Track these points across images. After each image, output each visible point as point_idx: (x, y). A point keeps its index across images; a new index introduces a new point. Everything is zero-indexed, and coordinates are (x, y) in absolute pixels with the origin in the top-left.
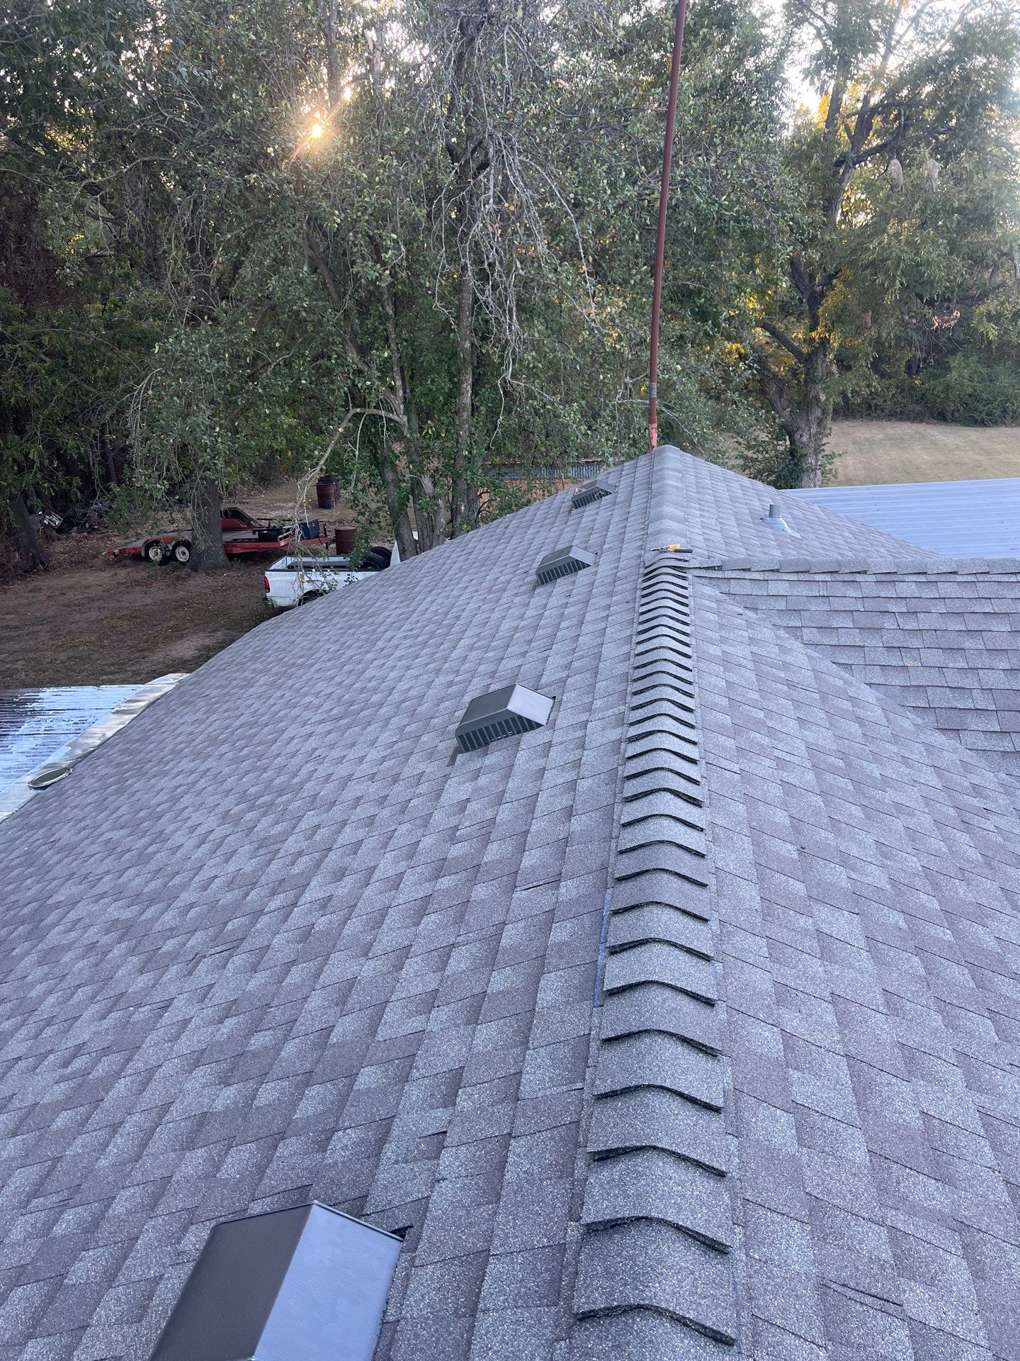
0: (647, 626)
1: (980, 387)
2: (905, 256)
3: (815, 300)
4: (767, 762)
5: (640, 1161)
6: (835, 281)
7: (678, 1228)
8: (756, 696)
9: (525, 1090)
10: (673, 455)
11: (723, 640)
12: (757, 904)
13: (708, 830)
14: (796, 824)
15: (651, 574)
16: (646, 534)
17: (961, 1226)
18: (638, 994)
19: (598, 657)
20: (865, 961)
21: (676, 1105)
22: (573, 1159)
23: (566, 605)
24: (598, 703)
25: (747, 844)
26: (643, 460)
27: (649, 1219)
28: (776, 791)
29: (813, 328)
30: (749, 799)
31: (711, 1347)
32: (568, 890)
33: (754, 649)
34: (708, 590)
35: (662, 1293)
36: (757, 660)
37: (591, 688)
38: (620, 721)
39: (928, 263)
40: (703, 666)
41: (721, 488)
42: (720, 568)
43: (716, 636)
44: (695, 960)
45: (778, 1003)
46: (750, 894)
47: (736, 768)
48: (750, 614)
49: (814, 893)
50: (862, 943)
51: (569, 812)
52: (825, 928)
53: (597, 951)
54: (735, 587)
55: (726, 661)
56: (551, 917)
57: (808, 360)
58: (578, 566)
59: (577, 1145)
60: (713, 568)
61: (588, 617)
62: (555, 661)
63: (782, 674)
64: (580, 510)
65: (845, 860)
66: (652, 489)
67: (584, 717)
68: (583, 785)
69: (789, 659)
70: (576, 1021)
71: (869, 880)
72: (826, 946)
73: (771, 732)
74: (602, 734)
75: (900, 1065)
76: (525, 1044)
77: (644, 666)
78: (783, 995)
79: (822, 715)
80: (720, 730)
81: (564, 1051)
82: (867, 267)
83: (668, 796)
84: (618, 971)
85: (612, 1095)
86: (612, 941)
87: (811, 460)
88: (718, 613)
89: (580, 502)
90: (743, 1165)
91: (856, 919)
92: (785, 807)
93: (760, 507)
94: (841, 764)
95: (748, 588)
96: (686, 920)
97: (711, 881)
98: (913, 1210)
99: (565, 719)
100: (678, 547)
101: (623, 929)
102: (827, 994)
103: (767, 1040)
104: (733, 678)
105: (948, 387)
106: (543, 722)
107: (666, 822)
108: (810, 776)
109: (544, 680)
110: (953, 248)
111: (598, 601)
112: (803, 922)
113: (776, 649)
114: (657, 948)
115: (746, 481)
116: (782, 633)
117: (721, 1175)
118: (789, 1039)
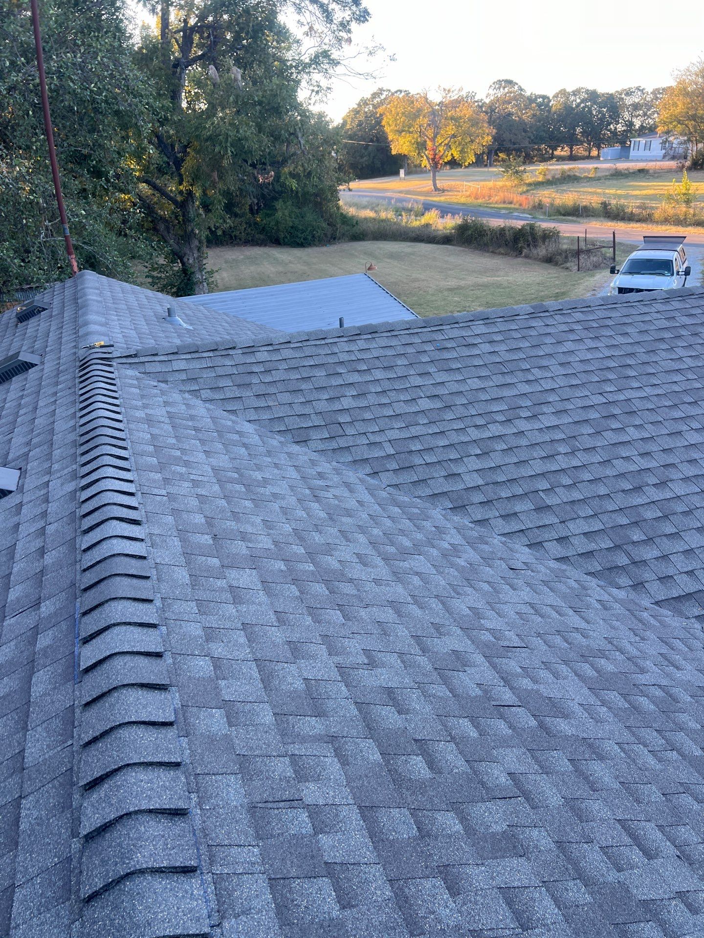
0: (86, 403)
1: (297, 222)
2: (230, 133)
3: (178, 163)
4: (186, 484)
5: (118, 779)
6: (188, 150)
7: (150, 811)
8: (174, 441)
9: (29, 761)
10: (90, 276)
11: (145, 406)
12: (187, 580)
13: (148, 540)
14: (210, 521)
15: (84, 365)
16: (77, 337)
17: (332, 739)
18: (106, 666)
19: (52, 432)
20: (262, 597)
21: (140, 731)
22: (70, 796)
23: (22, 397)
24: (56, 467)
25: (177, 542)
26: (69, 283)
27: (129, 814)
28: (194, 502)
29: (181, 184)
30: (175, 512)
31: (182, 878)
32: (47, 608)
33: (169, 409)
34: (130, 372)
35: (141, 860)
36: (171, 416)
37: (49, 456)
38: (74, 476)
39: (246, 139)
40: (132, 426)
41: (131, 298)
42: (136, 356)
43: (140, 403)
44: (145, 630)
45: (207, 641)
46: (182, 575)
47: (164, 492)
48: (163, 385)
49: (226, 562)
50: (260, 586)
51: (42, 552)
52: (235, 583)
53: (73, 645)
54: (149, 368)
55: (149, 421)
56: (36, 631)
57: (182, 205)
58: (28, 366)
59: (73, 784)
60: (130, 356)
61: (41, 404)
62: (18, 440)
63: (190, 423)
64: (24, 323)
65: (244, 537)
66: (78, 303)
67: (46, 479)
68: (50, 529)
69: (192, 412)
70: (62, 699)
71: (260, 545)
72: (236, 595)
73: (187, 464)
74: (61, 488)
75: (289, 655)
76: (25, 729)
77: (87, 433)
78: (210, 634)
79: (221, 446)
80: (151, 469)
81: (56, 723)
82: (207, 140)
83: (115, 522)
84: (89, 655)
85: (95, 740)
86: (83, 634)
87: (198, 276)
88: (139, 387)
89: (23, 317)
90: (193, 753)
91: (254, 572)
92: (201, 511)
93: (162, 311)
94: (236, 475)
95: (158, 368)
96: (136, 604)
97: (153, 573)
98: (303, 740)
99: (30, 483)
100: (102, 343)
101: (90, 625)
102: (239, 626)
103: (202, 667)
104: (155, 431)
105: (277, 223)
106: (13, 488)
107: (115, 541)
108: (216, 488)
109: (11, 457)
110: (260, 129)
111: (48, 390)
112: (219, 583)
113: (184, 407)
114: (116, 630)
115: (149, 293)
116: (187, 395)
117: (178, 765)
118: (217, 662)
